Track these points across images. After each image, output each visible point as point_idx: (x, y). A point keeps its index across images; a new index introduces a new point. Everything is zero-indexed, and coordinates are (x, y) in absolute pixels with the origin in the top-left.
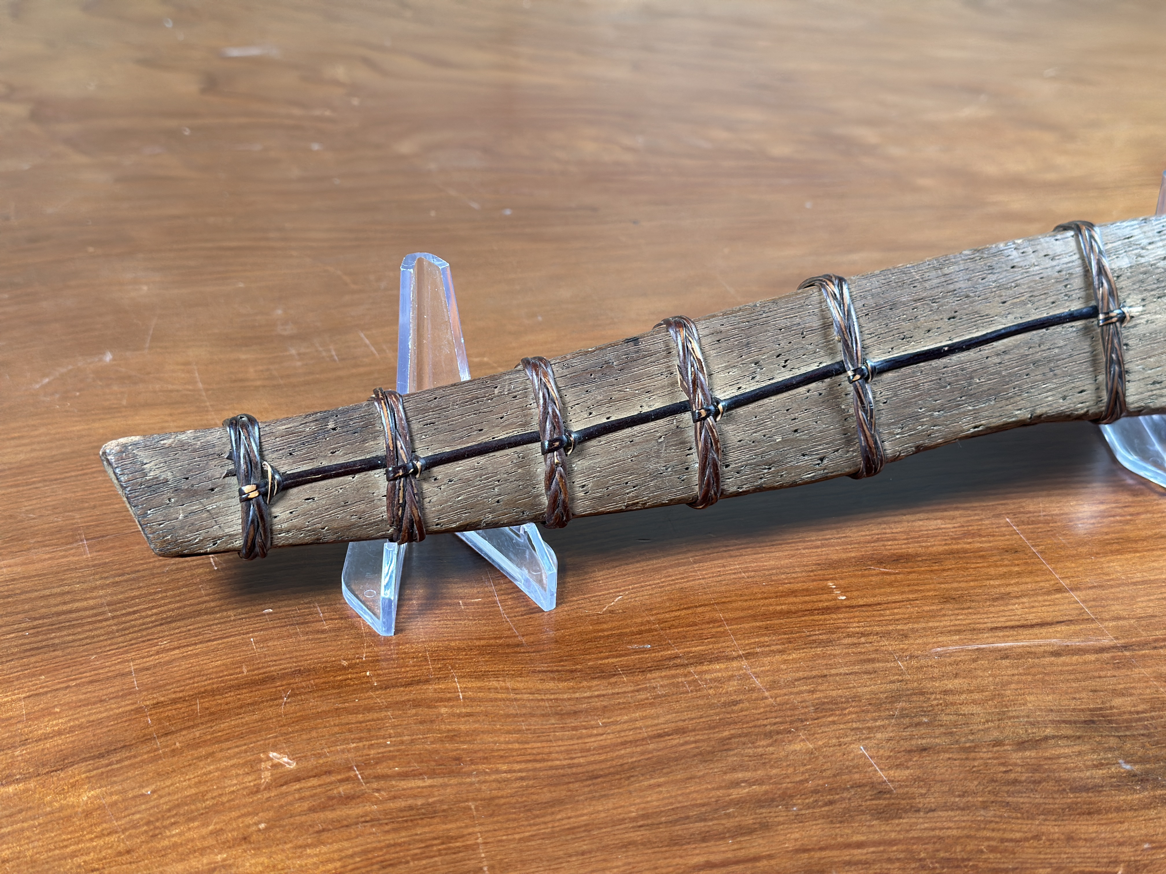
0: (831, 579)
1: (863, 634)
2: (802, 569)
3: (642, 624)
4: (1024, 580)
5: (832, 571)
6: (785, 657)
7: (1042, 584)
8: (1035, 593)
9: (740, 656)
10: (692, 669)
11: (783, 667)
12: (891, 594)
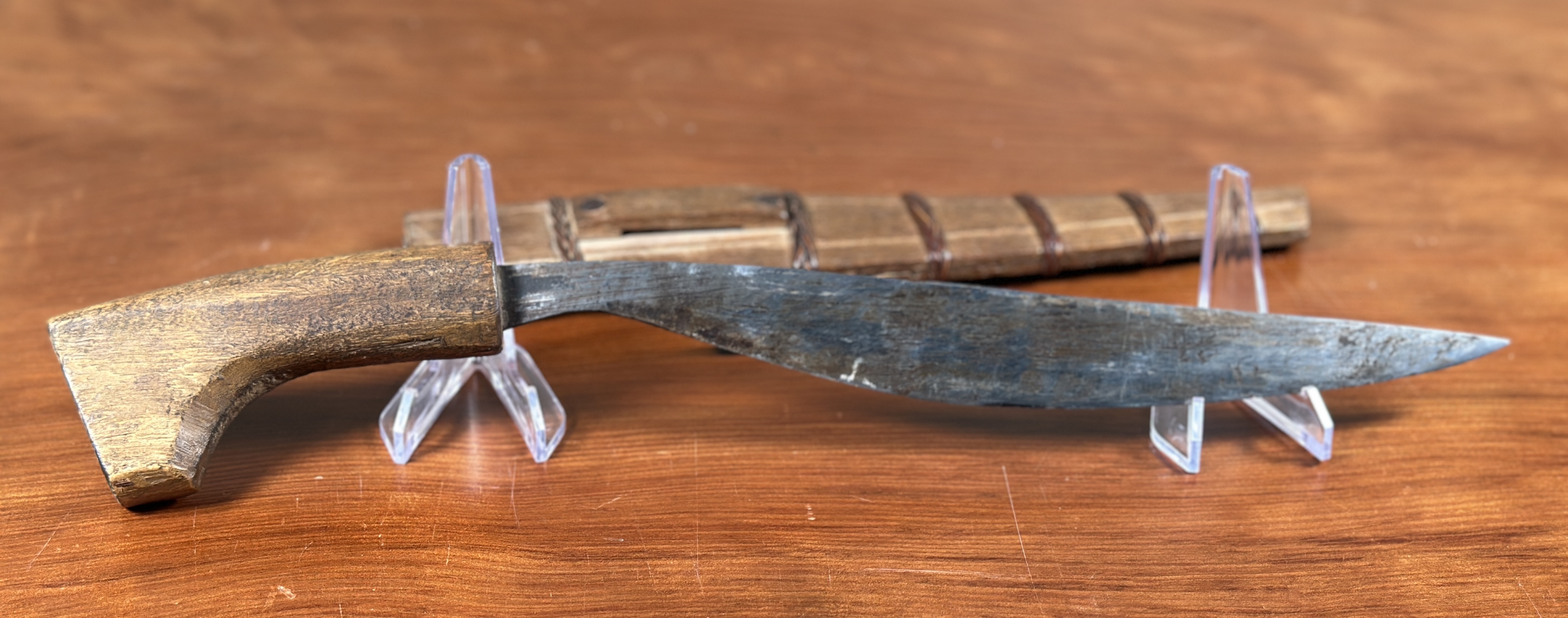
0: (811, 502)
1: (812, 550)
2: (791, 491)
3: (626, 522)
4: (983, 521)
5: (816, 496)
6: (734, 561)
7: (997, 526)
8: (987, 532)
9: (695, 557)
10: (648, 562)
11: (728, 569)
12: (858, 520)
